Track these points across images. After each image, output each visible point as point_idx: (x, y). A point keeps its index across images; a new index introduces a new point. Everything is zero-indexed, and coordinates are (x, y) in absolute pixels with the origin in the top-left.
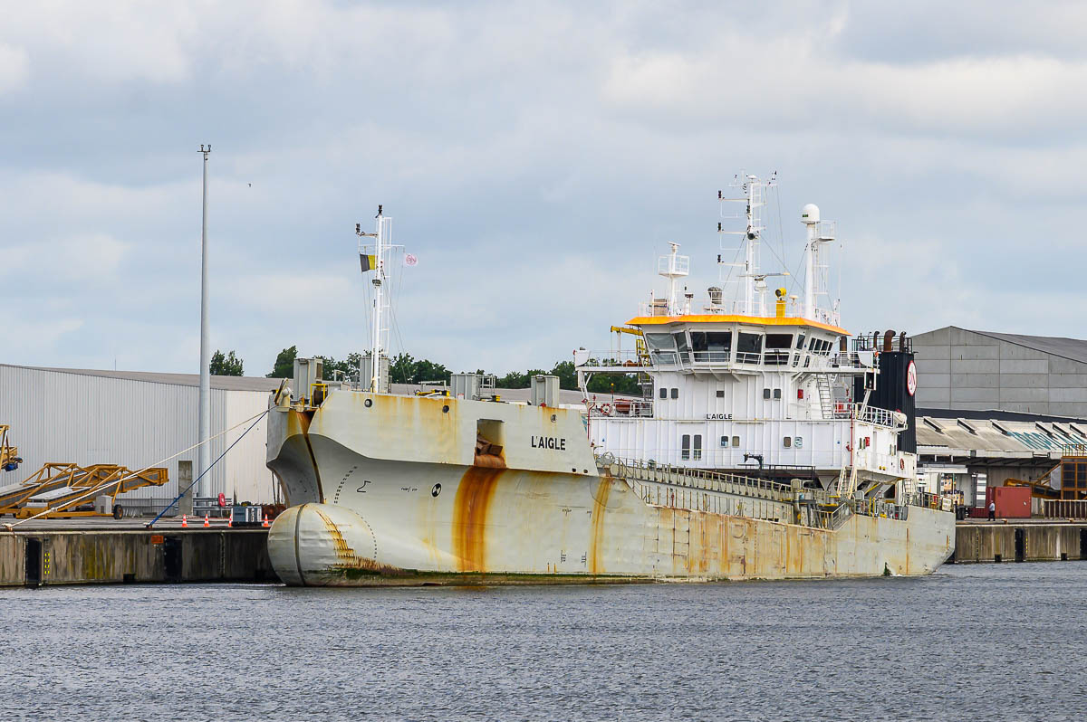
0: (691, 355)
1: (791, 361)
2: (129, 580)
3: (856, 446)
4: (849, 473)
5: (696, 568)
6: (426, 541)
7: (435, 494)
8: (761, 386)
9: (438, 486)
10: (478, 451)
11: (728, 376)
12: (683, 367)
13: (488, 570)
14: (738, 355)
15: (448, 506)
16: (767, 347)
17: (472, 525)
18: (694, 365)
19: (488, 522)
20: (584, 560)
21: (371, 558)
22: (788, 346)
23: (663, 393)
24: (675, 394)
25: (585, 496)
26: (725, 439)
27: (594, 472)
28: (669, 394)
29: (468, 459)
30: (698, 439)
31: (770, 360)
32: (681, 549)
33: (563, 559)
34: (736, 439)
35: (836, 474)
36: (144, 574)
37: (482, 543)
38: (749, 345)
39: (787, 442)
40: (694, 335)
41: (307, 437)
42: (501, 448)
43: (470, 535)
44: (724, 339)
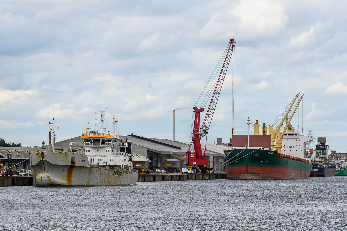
0: (93, 143)
1: (111, 145)
2: (7, 186)
3: (124, 161)
4: (123, 166)
5: (103, 184)
6: (62, 179)
7: (64, 171)
8: (106, 149)
9: (64, 169)
10: (71, 163)
11: (100, 148)
12: (91, 146)
13: (72, 184)
14: (102, 144)
15: (66, 173)
16: (107, 142)
17: (69, 176)
18: (93, 145)
19: (72, 176)
20: (87, 182)
21: (54, 182)
22: (111, 142)
23: (87, 150)
24: (89, 151)
25: (87, 171)
26: (99, 159)
27: (89, 166)
28: (88, 151)
29: (69, 164)
30: (94, 159)
31: (107, 144)
32: (101, 180)
33: (84, 182)
34: (101, 159)
35: (120, 166)
36: (10, 185)
37: (71, 179)
38: (103, 141)
39: (111, 160)
40: (93, 140)
41: (43, 160)
42: (75, 162)
43: (69, 178)
44: (99, 141)
